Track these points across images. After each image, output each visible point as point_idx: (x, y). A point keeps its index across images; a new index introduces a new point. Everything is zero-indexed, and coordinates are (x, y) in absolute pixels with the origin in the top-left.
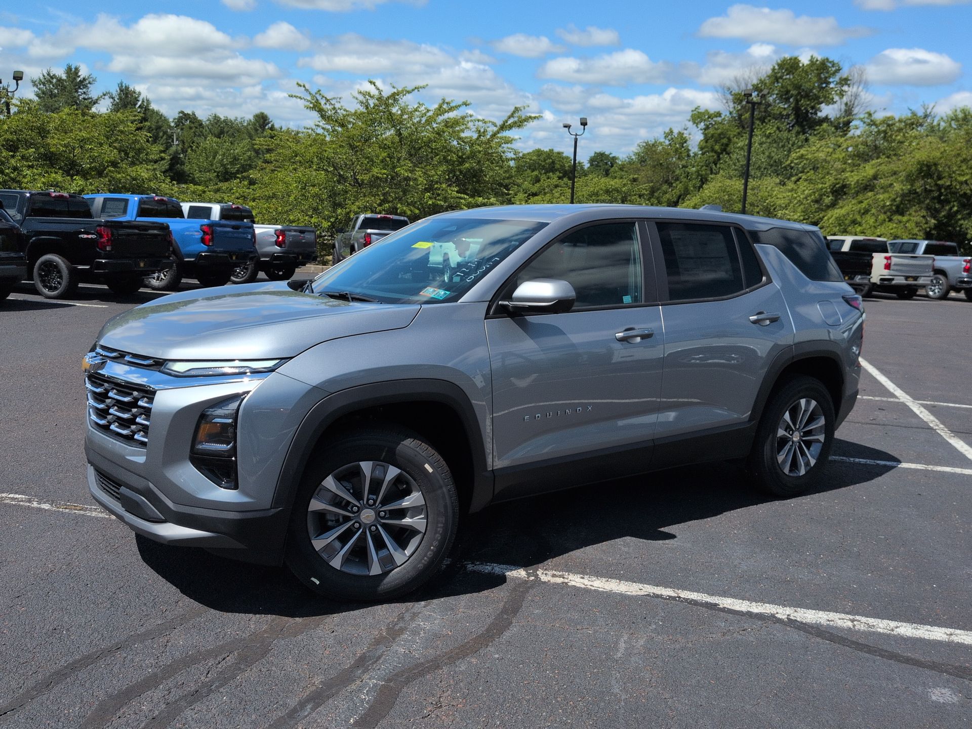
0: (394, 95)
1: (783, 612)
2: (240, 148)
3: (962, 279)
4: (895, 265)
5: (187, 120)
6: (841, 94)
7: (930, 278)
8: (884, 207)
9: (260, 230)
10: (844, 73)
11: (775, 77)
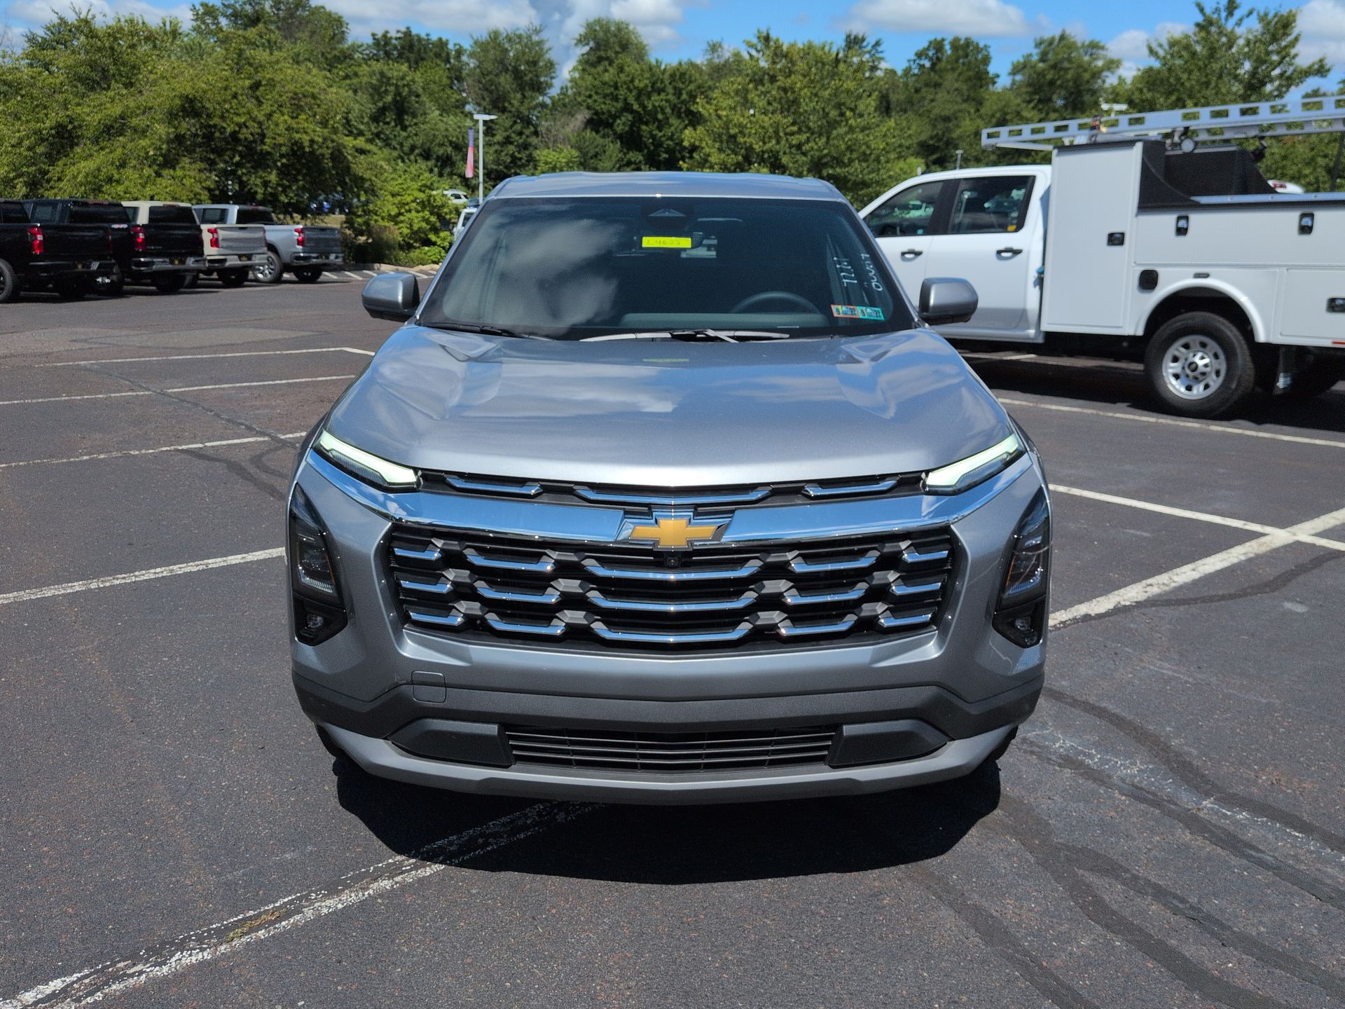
3: (296, 255)
4: (223, 240)
7: (265, 256)
8: (147, 158)
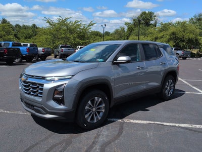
0: (65, 19)
1: (177, 125)
2: (30, 31)
3: (182, 55)
5: (17, 26)
6: (155, 19)
8: (165, 41)
9: (39, 49)
10: (155, 15)
11: (141, 16)
